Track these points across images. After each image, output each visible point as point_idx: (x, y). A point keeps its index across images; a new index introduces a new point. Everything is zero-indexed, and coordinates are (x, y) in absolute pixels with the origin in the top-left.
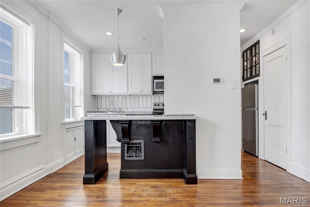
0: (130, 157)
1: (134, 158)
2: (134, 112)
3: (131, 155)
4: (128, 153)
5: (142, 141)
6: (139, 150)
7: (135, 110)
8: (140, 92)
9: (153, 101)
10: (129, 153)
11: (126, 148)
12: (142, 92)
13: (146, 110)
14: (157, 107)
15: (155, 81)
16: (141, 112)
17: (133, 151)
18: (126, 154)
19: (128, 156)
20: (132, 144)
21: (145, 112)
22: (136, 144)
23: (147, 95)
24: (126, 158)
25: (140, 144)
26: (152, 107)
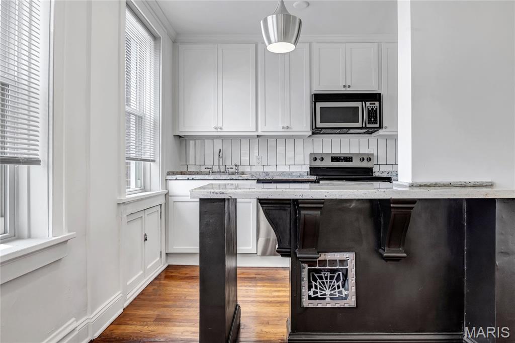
0: (317, 298)
1: (328, 304)
2: (267, 173)
3: (319, 295)
4: (310, 287)
5: (350, 257)
6: (338, 279)
7: (267, 169)
8: (284, 130)
9: (309, 151)
10: (313, 289)
11: (305, 274)
12: (288, 130)
13: (293, 169)
14: (318, 164)
15: (319, 105)
16: (282, 174)
17: (323, 283)
18: (305, 292)
19: (310, 298)
20: (323, 263)
21: (291, 174)
22: (333, 262)
23: (295, 138)
24: (306, 303)
25: (342, 262)
26: (307, 162)
